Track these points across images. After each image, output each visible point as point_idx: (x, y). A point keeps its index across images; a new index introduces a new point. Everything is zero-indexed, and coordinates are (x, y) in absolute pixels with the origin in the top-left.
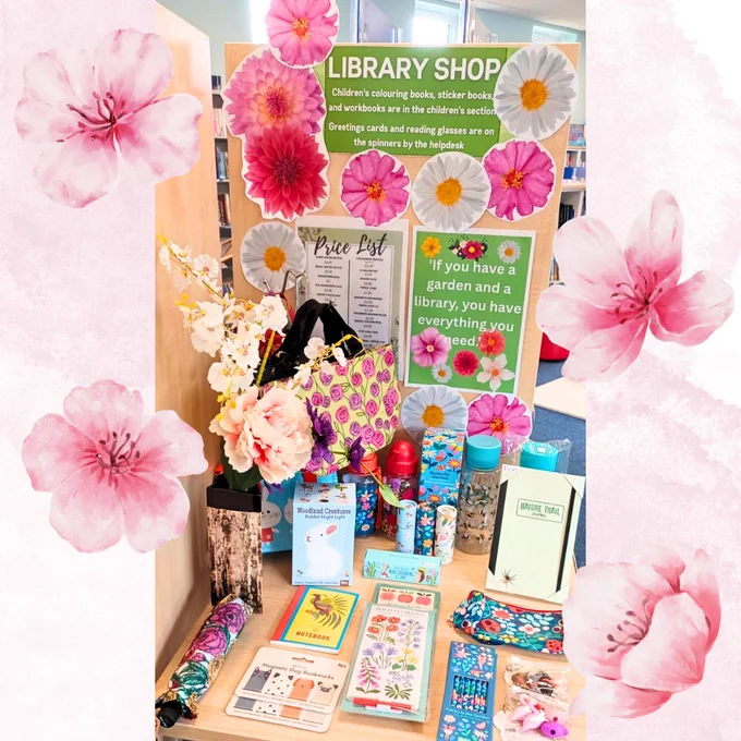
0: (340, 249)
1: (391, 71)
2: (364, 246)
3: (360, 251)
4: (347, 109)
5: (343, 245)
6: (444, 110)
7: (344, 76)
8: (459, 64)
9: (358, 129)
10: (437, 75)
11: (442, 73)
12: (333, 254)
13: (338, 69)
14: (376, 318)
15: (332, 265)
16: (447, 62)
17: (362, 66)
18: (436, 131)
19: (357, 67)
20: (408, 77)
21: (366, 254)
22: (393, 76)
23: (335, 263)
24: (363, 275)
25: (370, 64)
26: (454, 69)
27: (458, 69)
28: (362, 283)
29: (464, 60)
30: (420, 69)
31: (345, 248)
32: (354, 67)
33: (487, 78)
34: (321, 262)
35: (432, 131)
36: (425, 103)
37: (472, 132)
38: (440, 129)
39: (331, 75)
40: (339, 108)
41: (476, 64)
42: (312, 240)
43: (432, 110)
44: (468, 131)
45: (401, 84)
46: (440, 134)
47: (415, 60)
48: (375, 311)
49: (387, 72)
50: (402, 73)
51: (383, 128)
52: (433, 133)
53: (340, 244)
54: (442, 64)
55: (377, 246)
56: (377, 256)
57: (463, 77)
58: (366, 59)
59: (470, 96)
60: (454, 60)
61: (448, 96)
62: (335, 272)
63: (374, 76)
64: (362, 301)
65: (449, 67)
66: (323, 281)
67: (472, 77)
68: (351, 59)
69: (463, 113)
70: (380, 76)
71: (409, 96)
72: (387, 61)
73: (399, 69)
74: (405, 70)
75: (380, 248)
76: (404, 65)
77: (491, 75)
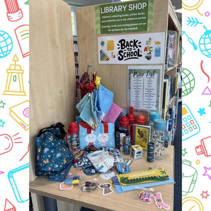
0: (141, 75)
1: (117, 10)
2: (148, 74)
3: (147, 75)
4: (106, 22)
5: (142, 74)
6: (132, 19)
7: (105, 13)
8: (135, 5)
9: (109, 27)
10: (129, 9)
11: (131, 9)
12: (139, 77)
13: (103, 11)
14: (152, 95)
15: (138, 80)
16: (132, 5)
17: (109, 9)
18: (130, 25)
19: (108, 10)
20: (121, 11)
21: (149, 76)
22: (117, 11)
23: (139, 79)
24: (148, 82)
25: (111, 8)
26: (134, 7)
27: (135, 7)
28: (148, 85)
29: (136, 4)
30: (125, 8)
31: (142, 75)
32: (107, 10)
33: (143, 8)
34: (135, 79)
35: (129, 25)
36: (126, 17)
37: (140, 24)
38: (131, 24)
39: (102, 13)
40: (104, 22)
41: (140, 5)
42: (133, 73)
43: (128, 19)
44: (138, 24)
45: (120, 13)
46: (131, 26)
47: (123, 6)
48: (151, 93)
49: (116, 10)
50: (120, 10)
51: (115, 26)
52: (129, 26)
53: (141, 74)
54: (131, 6)
55: (152, 74)
56: (152, 77)
57: (136, 9)
58: (110, 7)
59: (139, 14)
60: (134, 5)
61: (133, 15)
62: (139, 82)
63: (112, 11)
64: (147, 90)
65: (132, 7)
66: (136, 85)
67: (139, 9)
68: (106, 8)
69: (137, 19)
70: (114, 11)
71: (122, 16)
72: (116, 7)
73: (119, 9)
74: (121, 9)
75: (153, 74)
76: (120, 7)
77: (144, 7)
